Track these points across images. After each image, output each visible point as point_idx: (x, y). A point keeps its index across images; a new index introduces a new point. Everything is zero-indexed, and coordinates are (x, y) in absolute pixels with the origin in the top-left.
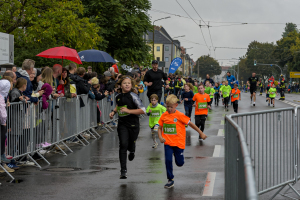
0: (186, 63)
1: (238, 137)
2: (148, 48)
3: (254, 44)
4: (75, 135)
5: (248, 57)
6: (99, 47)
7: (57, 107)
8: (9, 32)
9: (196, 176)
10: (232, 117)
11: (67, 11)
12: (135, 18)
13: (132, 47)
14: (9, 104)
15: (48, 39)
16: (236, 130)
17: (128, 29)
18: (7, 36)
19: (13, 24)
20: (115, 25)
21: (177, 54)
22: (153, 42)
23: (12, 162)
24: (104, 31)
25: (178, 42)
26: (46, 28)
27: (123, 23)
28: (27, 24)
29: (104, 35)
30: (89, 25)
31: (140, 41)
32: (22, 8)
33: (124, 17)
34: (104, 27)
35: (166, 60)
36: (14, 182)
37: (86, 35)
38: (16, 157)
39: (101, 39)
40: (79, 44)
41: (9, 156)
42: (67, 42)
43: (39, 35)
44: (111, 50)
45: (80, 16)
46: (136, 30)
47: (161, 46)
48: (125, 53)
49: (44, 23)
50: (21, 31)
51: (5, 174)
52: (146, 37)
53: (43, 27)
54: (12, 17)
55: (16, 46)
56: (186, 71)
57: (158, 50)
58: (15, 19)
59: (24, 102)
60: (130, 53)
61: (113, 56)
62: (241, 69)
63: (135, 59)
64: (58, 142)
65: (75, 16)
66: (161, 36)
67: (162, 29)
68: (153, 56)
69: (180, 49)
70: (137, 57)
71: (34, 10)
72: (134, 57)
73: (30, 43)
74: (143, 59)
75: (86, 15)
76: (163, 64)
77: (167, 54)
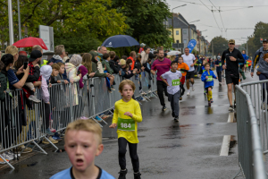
0: (202, 44)
1: (246, 102)
2: (168, 33)
3: (260, 25)
4: (109, 109)
5: (256, 36)
6: (126, 34)
7: (92, 86)
8: (48, 24)
9: (214, 140)
10: (242, 86)
11: (97, 4)
12: (156, 7)
13: (155, 32)
14: (51, 85)
15: (82, 29)
16: (245, 96)
17: (150, 17)
18: (47, 28)
19: (52, 18)
20: (139, 14)
21: (194, 37)
22: (173, 28)
23: (56, 135)
24: (130, 20)
25: (194, 26)
26: (80, 19)
27: (146, 11)
28: (64, 17)
29: (129, 23)
30: (117, 15)
31: (161, 26)
32: (59, 4)
33: (146, 6)
34: (129, 16)
35: (185, 42)
36: (58, 151)
37: (115, 23)
38: (59, 129)
39: (128, 26)
40: (109, 32)
41: (53, 130)
42: (99, 30)
43: (74, 26)
44: (136, 36)
45: (109, 8)
46: (158, 17)
47: (179, 30)
48: (149, 37)
49: (78, 15)
50: (59, 23)
51: (50, 145)
52: (166, 23)
53: (77, 19)
54: (51, 12)
55: (55, 36)
56: (202, 51)
57: (177, 34)
58: (53, 13)
59: (63, 83)
60: (153, 37)
61: (138, 40)
62: (249, 47)
63: (157, 43)
64: (95, 115)
65: (104, 8)
66: (179, 21)
67: (180, 16)
68: (173, 39)
69: (196, 32)
70: (159, 40)
71: (69, 5)
72: (157, 40)
73: (67, 33)
74: (164, 42)
75: (113, 7)
76: (182, 45)
77: (185, 37)
